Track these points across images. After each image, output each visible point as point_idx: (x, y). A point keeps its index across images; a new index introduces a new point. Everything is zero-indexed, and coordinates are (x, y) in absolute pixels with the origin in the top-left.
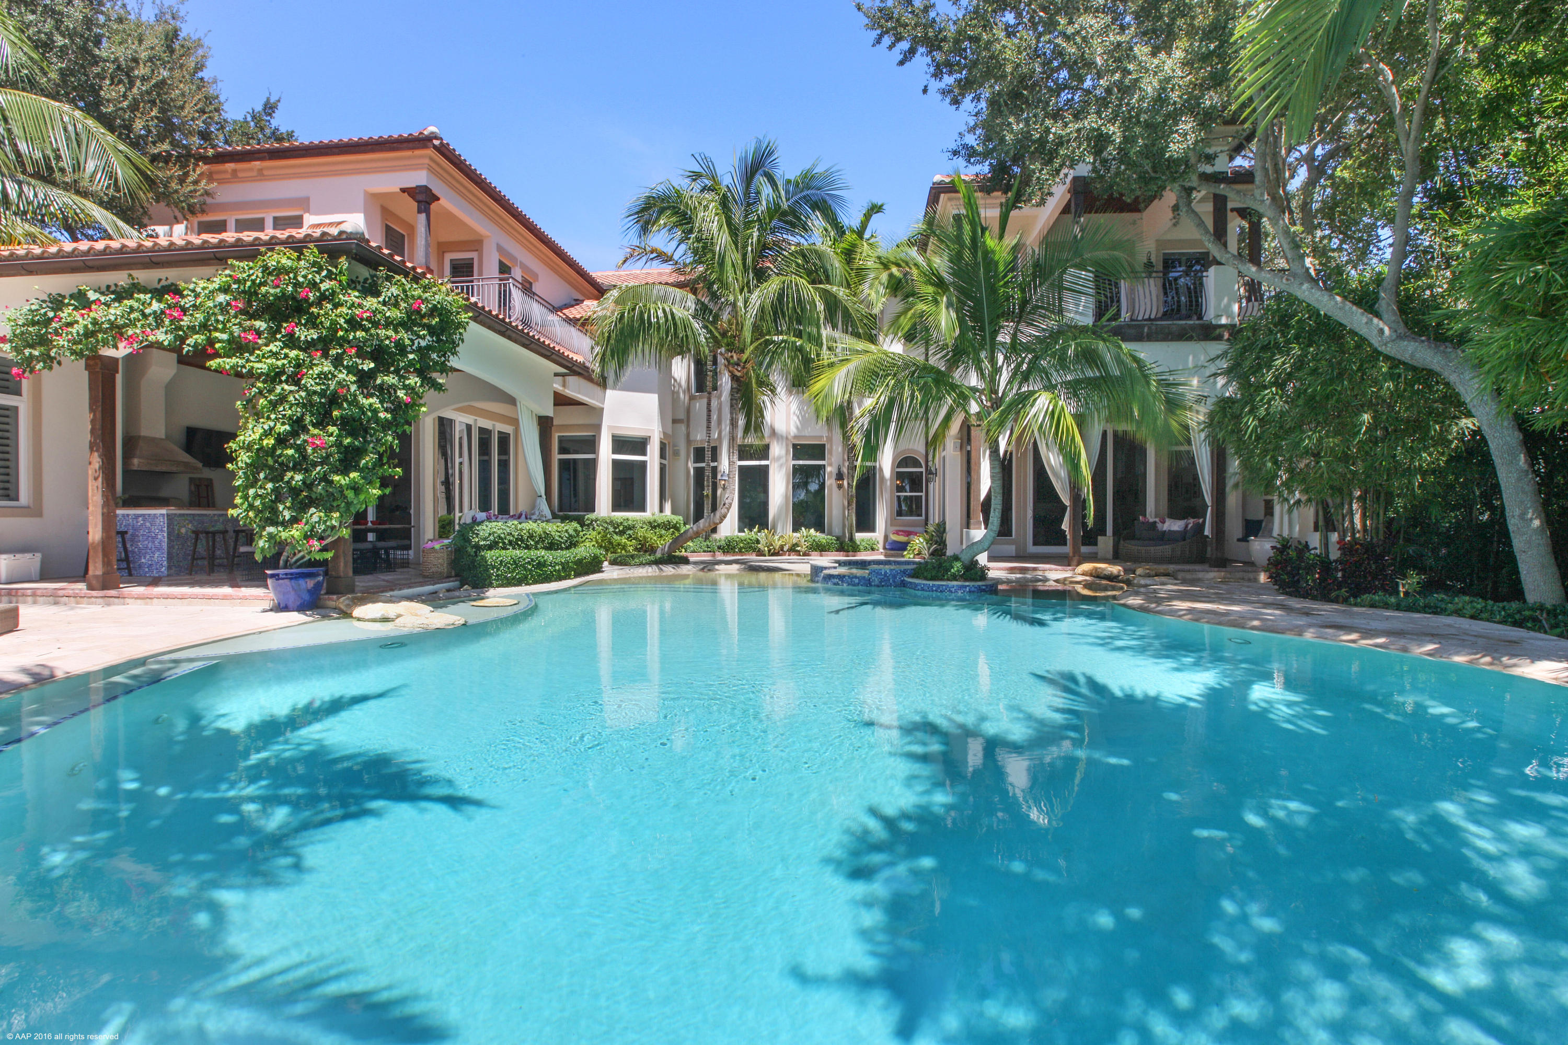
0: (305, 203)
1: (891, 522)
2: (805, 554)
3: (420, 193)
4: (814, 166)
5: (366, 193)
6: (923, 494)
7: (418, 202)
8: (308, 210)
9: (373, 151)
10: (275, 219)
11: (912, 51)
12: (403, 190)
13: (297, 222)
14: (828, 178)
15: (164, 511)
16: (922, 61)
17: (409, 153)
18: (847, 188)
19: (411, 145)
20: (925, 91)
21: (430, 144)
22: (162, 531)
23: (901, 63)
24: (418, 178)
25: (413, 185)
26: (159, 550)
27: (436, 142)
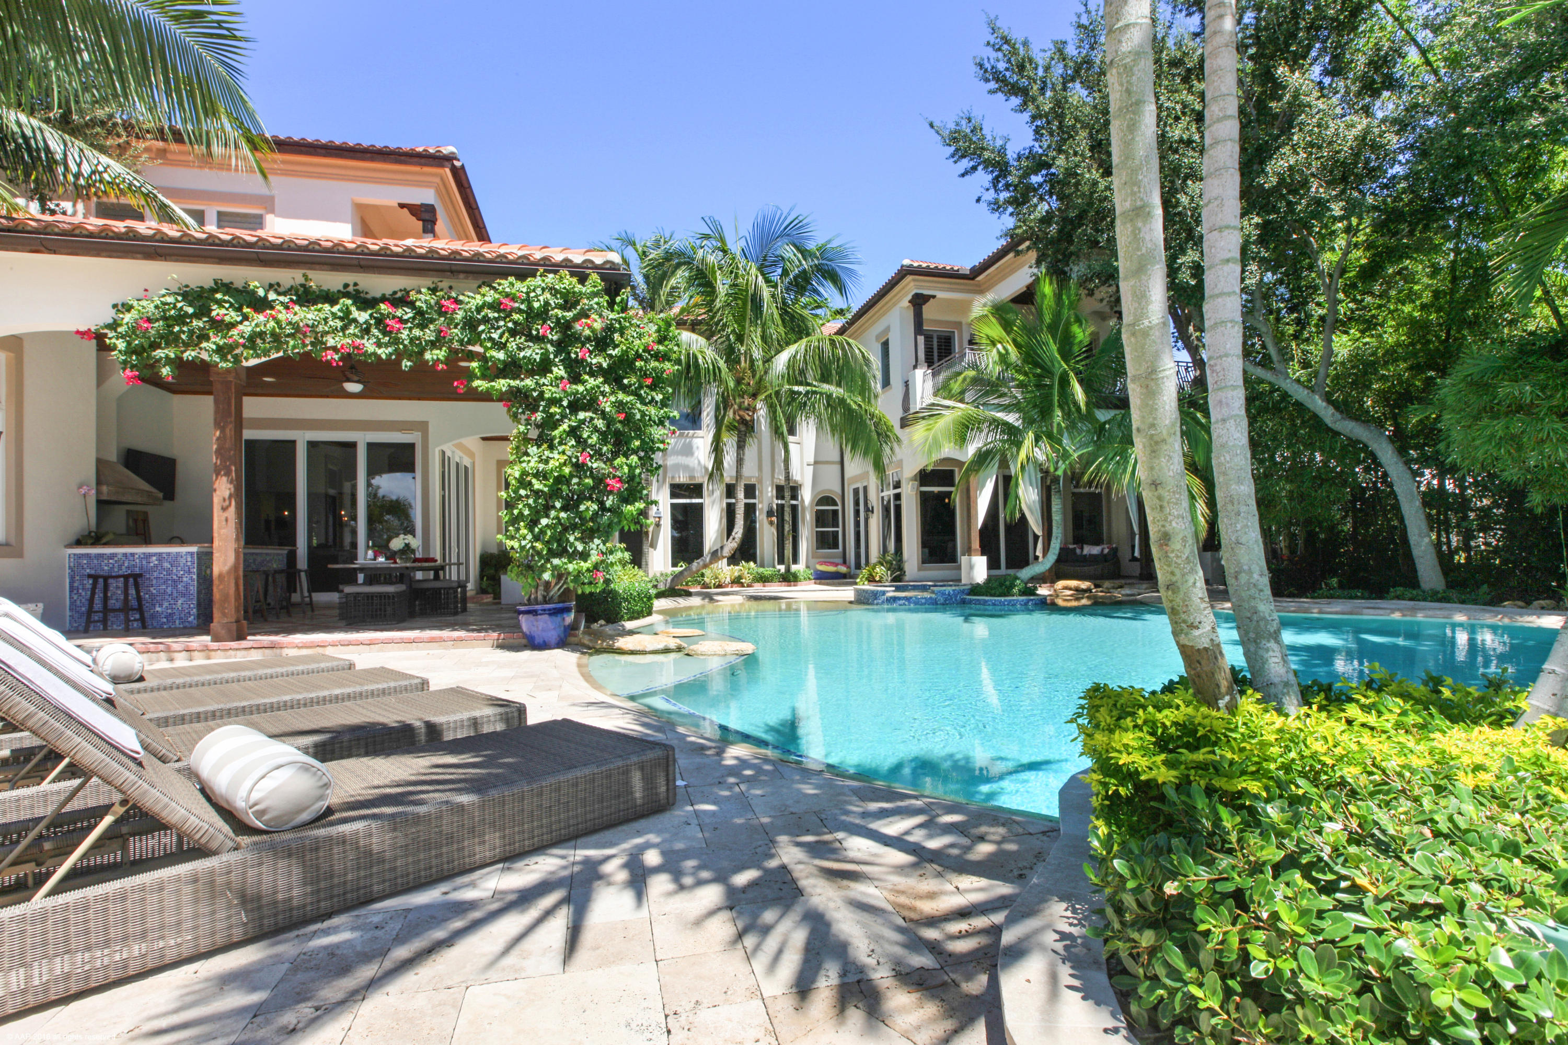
0: (269, 204)
1: (812, 555)
2: (749, 586)
3: (426, 211)
4: (829, 242)
5: (353, 201)
6: (840, 530)
7: (424, 221)
8: (272, 211)
9: (372, 160)
10: (220, 214)
11: (974, 168)
12: (402, 206)
13: (257, 222)
14: (841, 254)
15: (194, 549)
16: (983, 178)
17: (417, 169)
18: (859, 263)
19: (423, 161)
20: (978, 200)
21: (448, 164)
22: (189, 572)
23: (963, 175)
24: (425, 196)
25: (418, 202)
26: (183, 595)
27: (457, 164)
